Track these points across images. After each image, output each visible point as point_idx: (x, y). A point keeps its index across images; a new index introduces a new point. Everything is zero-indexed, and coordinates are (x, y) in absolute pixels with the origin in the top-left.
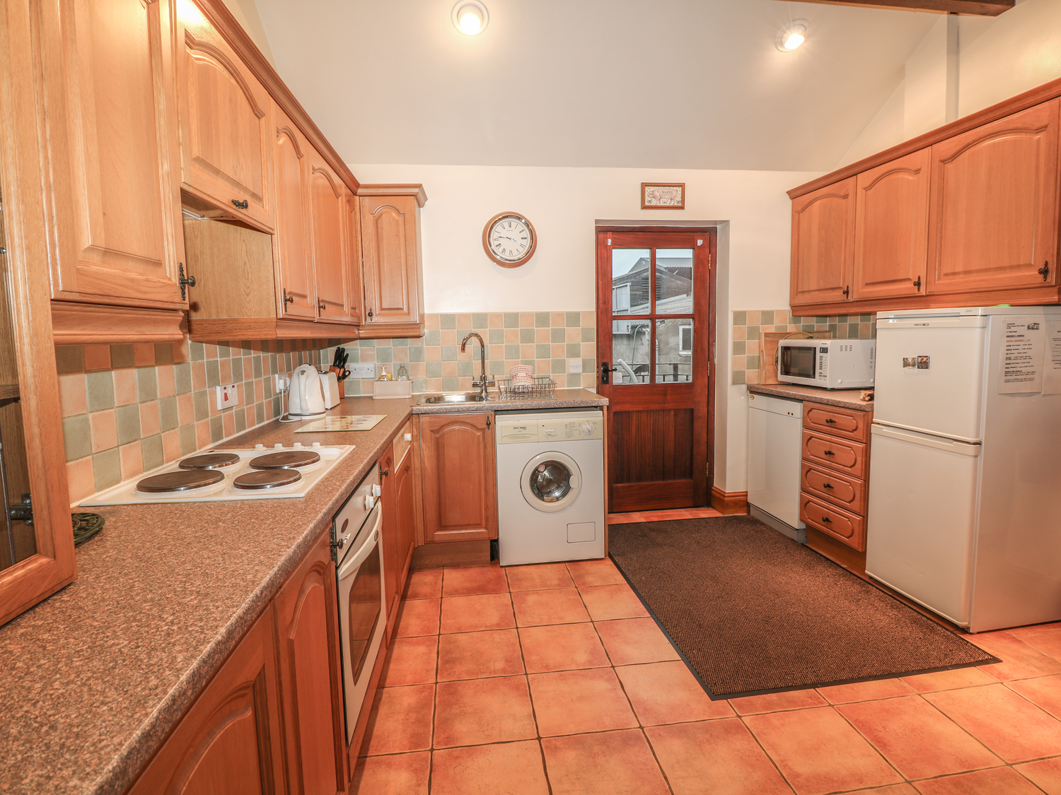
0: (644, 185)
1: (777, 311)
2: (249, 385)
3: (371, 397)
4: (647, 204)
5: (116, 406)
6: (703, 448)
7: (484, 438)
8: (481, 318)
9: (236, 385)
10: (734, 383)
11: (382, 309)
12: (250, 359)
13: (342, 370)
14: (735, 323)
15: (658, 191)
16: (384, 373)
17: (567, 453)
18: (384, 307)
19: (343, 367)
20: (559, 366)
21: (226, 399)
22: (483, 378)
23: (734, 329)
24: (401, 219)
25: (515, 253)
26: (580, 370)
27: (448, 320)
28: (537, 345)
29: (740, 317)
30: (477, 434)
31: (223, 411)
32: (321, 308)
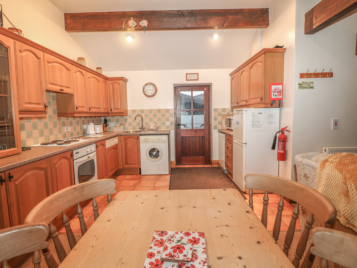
0: (187, 74)
1: (227, 108)
2: (75, 127)
3: (113, 131)
4: (188, 79)
5: (39, 129)
6: (208, 147)
7: (137, 142)
8: (142, 111)
9: (70, 127)
10: (214, 129)
11: (114, 109)
12: (75, 121)
13: (106, 124)
14: (214, 112)
15: (191, 75)
16: (117, 125)
17: (158, 146)
18: (115, 108)
19: (106, 123)
20: (164, 124)
21: (67, 129)
22: (142, 126)
23: (214, 113)
24: (119, 86)
25: (151, 93)
26: (169, 125)
27: (134, 111)
28: (158, 118)
29: (216, 110)
30: (135, 141)
31: (67, 132)
32: (90, 109)
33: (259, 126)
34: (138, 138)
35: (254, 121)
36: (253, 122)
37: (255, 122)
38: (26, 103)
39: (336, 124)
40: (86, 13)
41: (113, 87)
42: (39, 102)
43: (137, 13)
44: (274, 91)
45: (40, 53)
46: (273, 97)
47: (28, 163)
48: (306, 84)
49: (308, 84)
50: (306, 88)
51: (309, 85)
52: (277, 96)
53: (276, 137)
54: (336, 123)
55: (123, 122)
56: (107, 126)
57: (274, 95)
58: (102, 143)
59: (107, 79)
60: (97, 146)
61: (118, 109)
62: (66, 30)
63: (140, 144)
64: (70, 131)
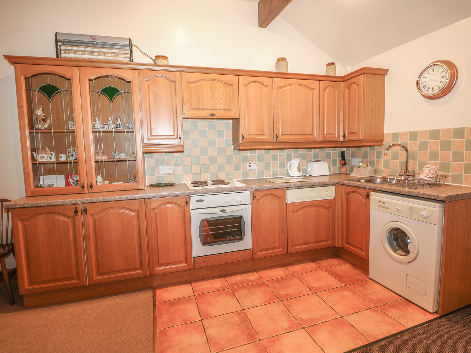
2: (267, 163)
7: (365, 203)
11: (349, 133)
12: (270, 155)
21: (250, 166)
22: (407, 171)
24: (357, 88)
25: (436, 89)
28: (453, 152)
30: (363, 200)
31: (250, 170)
32: (277, 137)
34: (368, 196)
38: (152, 136)
41: (349, 92)
42: (171, 134)
47: (109, 200)
55: (375, 159)
56: (345, 164)
58: (273, 192)
59: (341, 80)
60: (254, 197)
61: (355, 133)
62: (259, 27)
63: (371, 210)
64: (257, 168)
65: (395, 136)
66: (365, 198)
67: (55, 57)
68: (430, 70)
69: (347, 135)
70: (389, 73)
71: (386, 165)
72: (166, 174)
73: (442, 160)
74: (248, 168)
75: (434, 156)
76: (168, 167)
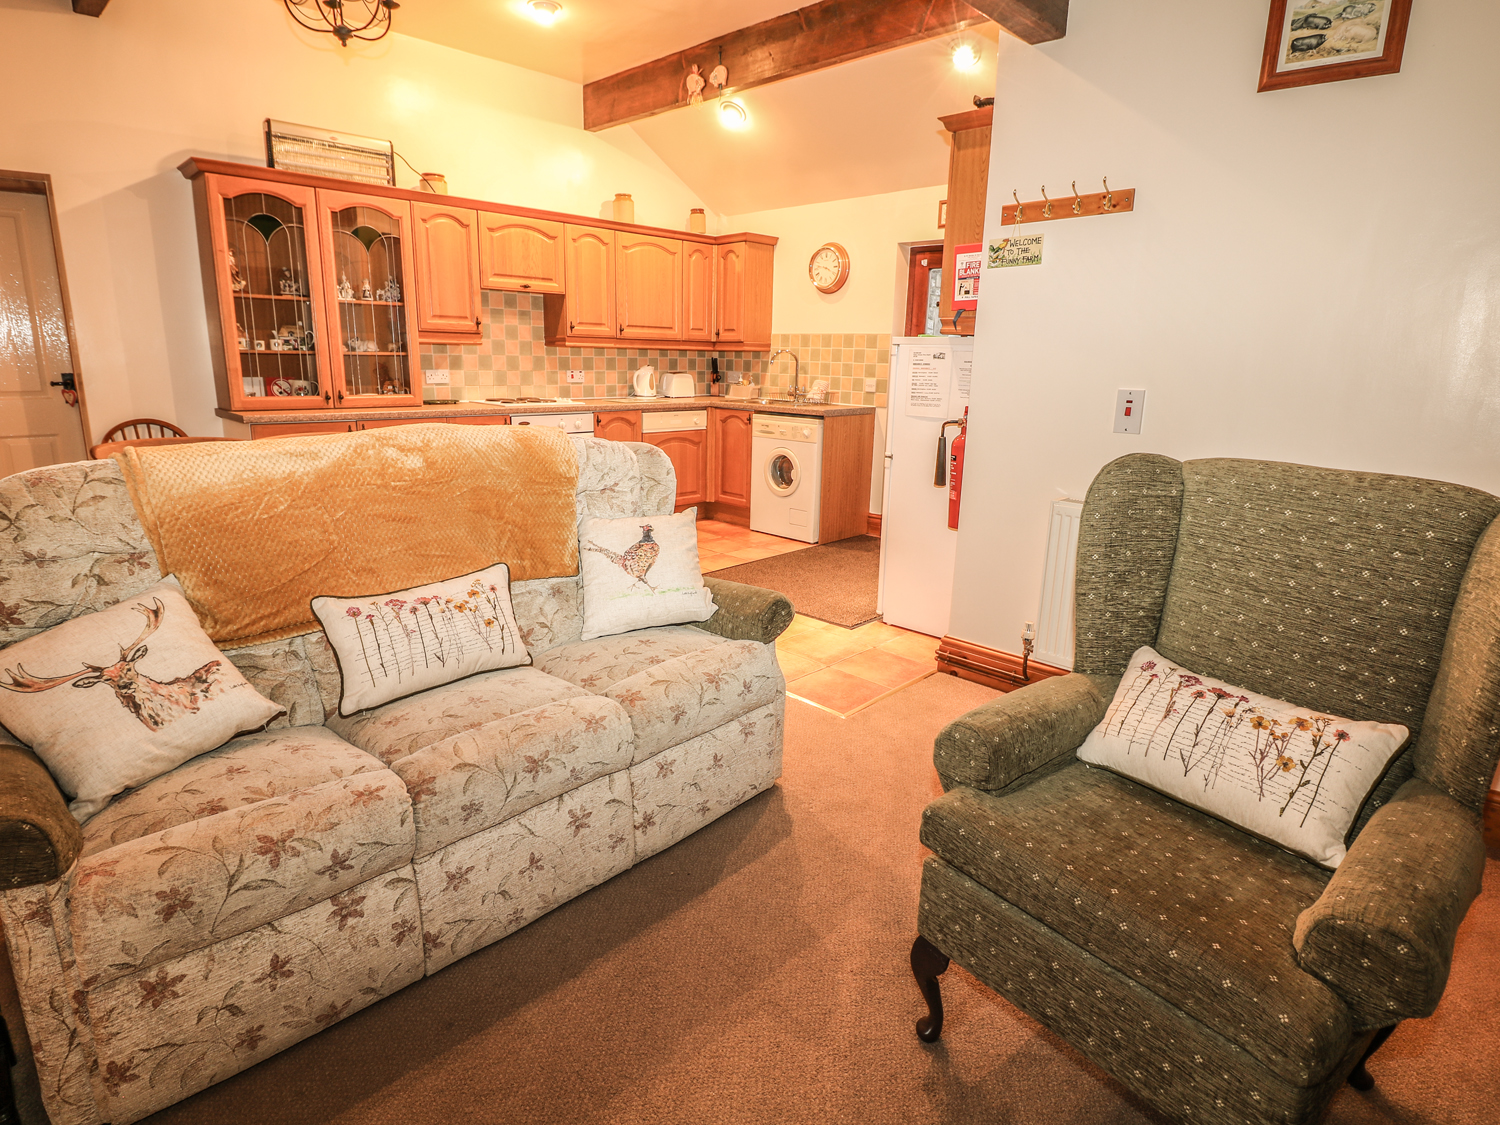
2: (600, 374)
5: (494, 369)
7: (747, 430)
9: (583, 371)
11: (725, 330)
13: (715, 375)
19: (718, 372)
20: (858, 384)
21: (572, 376)
22: (796, 389)
25: (833, 281)
26: (874, 390)
28: (843, 364)
30: (743, 426)
31: (573, 383)
32: (621, 330)
33: (934, 399)
34: (750, 420)
35: (918, 383)
36: (916, 384)
37: (922, 384)
38: (434, 316)
39: (1128, 412)
40: (617, 75)
41: (725, 264)
42: (463, 315)
43: (707, 48)
44: (962, 273)
45: (469, 216)
46: (958, 298)
48: (1014, 248)
49: (1023, 247)
50: (1014, 262)
51: (1026, 250)
52: (971, 292)
53: (942, 442)
54: (1129, 405)
55: (760, 372)
56: (718, 380)
57: (963, 290)
58: (624, 416)
59: (713, 241)
60: (598, 421)
61: (733, 330)
62: (585, 129)
63: (753, 438)
64: (583, 381)
65: (785, 338)
66: (746, 424)
67: (264, 165)
68: (823, 254)
69: (721, 332)
70: (779, 242)
71: (774, 383)
72: (437, 384)
73: (833, 374)
74: (570, 380)
75: (826, 369)
76: (440, 372)
